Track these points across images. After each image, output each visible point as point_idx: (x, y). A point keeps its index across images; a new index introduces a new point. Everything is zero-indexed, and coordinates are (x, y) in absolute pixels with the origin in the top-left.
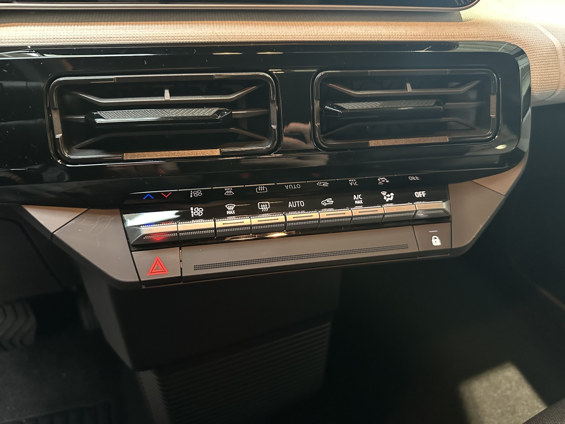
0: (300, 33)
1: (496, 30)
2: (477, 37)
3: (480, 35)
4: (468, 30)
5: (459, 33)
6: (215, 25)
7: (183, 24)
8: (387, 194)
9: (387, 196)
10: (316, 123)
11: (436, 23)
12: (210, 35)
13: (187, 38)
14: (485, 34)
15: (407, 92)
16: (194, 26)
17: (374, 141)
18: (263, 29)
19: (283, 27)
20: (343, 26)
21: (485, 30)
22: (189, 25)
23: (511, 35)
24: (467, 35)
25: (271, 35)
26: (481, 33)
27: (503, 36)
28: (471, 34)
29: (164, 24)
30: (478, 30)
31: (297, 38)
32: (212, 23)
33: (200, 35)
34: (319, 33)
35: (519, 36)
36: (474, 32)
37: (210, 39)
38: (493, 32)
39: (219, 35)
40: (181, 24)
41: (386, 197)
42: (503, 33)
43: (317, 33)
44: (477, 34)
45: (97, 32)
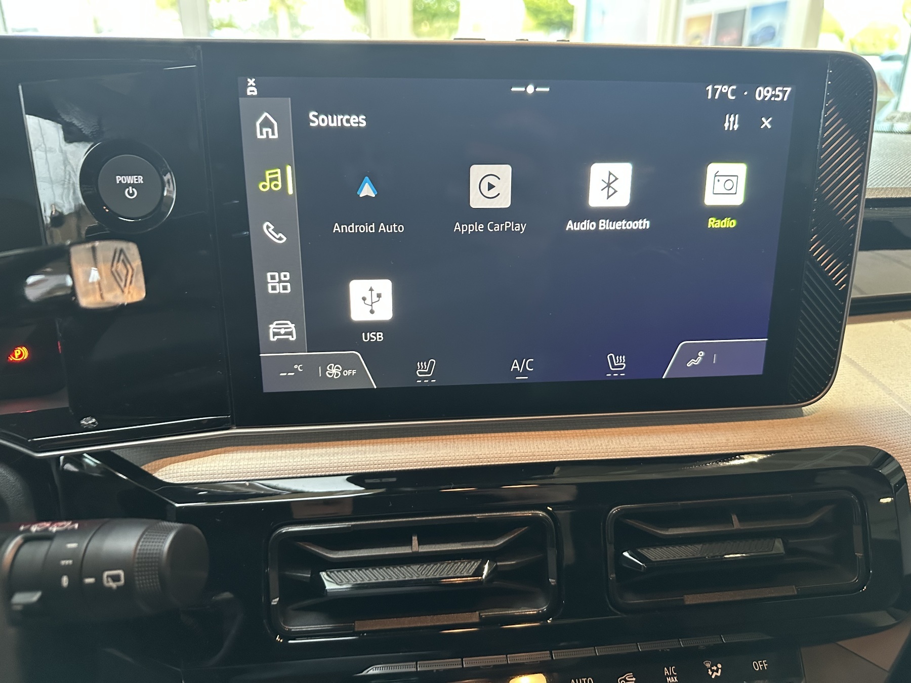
0: (583, 450)
1: (852, 429)
2: (826, 442)
3: (830, 438)
4: (813, 432)
5: (800, 437)
6: (475, 441)
7: (435, 440)
8: (712, 666)
9: (713, 668)
10: (611, 574)
11: (768, 421)
12: (469, 457)
13: (440, 463)
14: (837, 438)
15: (733, 529)
16: (449, 443)
17: (690, 597)
18: (535, 445)
19: (561, 441)
20: (640, 435)
21: (837, 429)
22: (442, 442)
23: (875, 436)
24: (812, 440)
25: (547, 454)
26: (831, 436)
27: (863, 438)
28: (816, 438)
29: (412, 441)
30: (827, 430)
31: (580, 458)
32: (471, 438)
33: (458, 457)
34: (609, 448)
35: (886, 437)
36: (821, 436)
37: (470, 463)
38: (848, 433)
39: (481, 456)
40: (433, 440)
41: (711, 670)
42: (863, 434)
43: (607, 449)
44: (826, 439)
45: (331, 460)
